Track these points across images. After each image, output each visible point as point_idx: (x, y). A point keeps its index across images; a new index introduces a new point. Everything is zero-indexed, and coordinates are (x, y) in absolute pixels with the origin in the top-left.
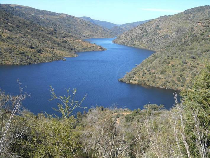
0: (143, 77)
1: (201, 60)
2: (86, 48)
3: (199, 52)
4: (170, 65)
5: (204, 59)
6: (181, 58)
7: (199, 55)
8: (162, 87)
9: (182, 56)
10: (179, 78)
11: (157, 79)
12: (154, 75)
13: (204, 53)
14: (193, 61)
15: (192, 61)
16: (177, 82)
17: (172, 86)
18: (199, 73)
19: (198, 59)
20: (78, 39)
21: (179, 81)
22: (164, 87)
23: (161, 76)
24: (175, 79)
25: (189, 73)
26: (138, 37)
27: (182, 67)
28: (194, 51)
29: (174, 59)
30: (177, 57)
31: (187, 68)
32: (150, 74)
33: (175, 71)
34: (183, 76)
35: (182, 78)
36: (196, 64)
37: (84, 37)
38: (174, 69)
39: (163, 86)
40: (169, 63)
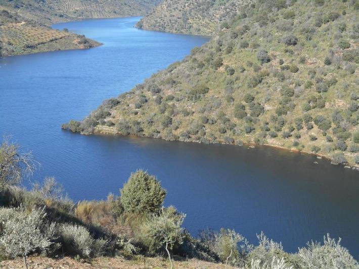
0: (136, 113)
1: (312, 48)
2: (37, 42)
3: (311, 23)
4: (222, 69)
5: (321, 43)
6: (256, 46)
7: (309, 33)
8: (187, 140)
9: (261, 39)
10: (243, 107)
11: (179, 116)
12: (170, 103)
13: (324, 26)
14: (288, 54)
15: (287, 51)
16: (235, 120)
17: (217, 134)
18: (302, 87)
19: (303, 45)
20: (16, 21)
21: (242, 116)
22: (193, 139)
23: (189, 106)
24: (230, 111)
25: (275, 90)
26: (201, 7)
27: (255, 74)
28: (296, 21)
29: (236, 51)
30: (245, 45)
31: (271, 74)
32: (159, 101)
33: (236, 86)
34: (255, 102)
35: (252, 107)
36: (298, 59)
37: (61, 16)
38: (232, 82)
39: (193, 137)
40: (220, 64)
